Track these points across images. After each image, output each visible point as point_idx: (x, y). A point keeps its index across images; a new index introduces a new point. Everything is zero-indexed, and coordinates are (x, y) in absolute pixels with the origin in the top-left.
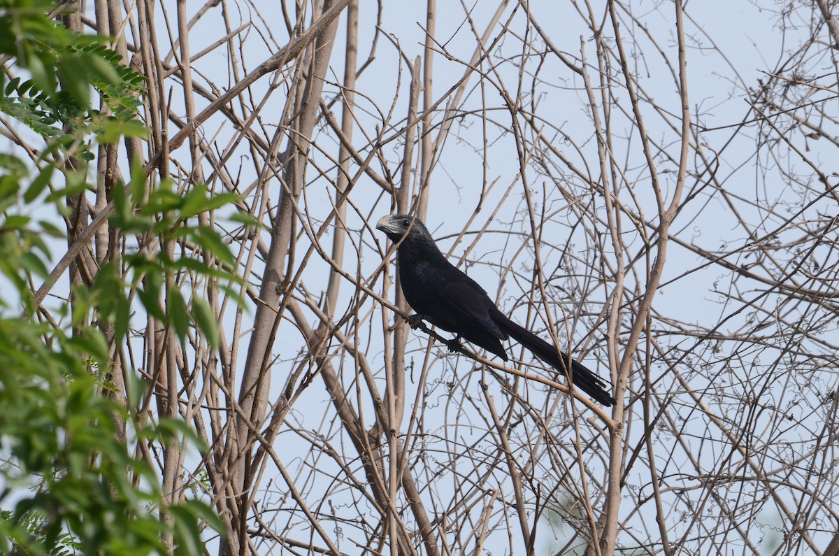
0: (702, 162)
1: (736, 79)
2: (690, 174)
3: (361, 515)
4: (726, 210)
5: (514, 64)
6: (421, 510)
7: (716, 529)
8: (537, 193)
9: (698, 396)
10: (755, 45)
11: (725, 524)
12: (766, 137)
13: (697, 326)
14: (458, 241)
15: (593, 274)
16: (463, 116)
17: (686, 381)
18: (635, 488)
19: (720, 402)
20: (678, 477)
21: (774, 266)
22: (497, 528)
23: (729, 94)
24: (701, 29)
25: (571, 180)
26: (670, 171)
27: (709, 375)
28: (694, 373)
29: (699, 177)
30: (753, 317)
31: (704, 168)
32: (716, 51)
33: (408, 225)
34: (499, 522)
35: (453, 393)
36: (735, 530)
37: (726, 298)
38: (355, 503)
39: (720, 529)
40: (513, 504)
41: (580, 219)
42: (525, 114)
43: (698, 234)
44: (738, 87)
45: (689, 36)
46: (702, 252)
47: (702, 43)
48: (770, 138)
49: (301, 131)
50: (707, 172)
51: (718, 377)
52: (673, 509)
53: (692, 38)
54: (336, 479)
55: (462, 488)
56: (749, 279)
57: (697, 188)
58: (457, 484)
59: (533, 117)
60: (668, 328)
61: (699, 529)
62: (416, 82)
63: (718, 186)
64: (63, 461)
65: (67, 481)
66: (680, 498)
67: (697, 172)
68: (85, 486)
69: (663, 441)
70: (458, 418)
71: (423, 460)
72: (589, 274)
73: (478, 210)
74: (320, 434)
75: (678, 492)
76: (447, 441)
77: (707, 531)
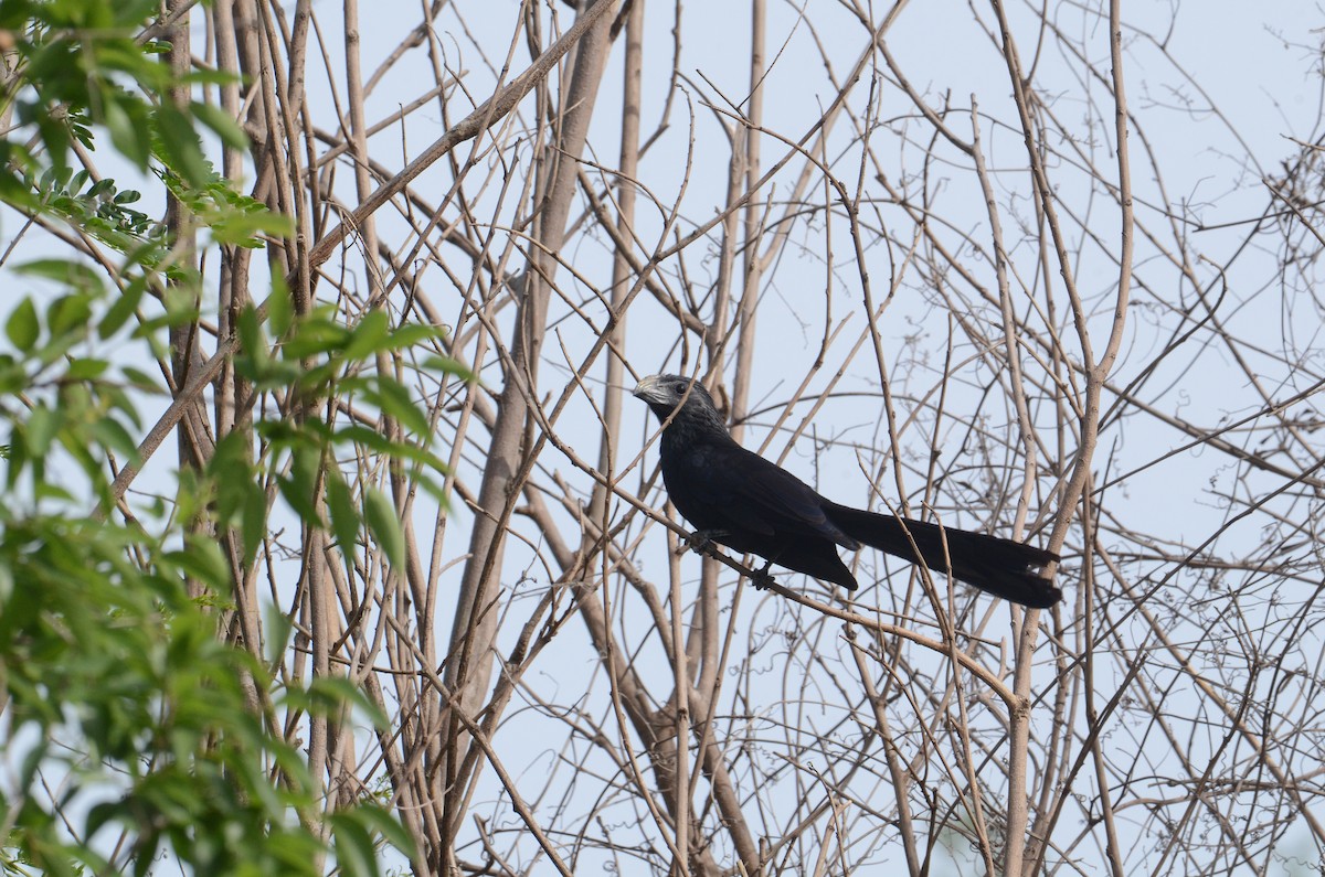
0: (1192, 288)
1: (1247, 158)
2: (1172, 309)
3: (648, 841)
4: (1228, 365)
5: (895, 131)
6: (743, 831)
7: (1213, 865)
8: (927, 336)
9: (1184, 655)
10: (1276, 105)
11: (1228, 857)
12: (1294, 250)
13: (1182, 546)
14: (787, 414)
15: (1017, 464)
16: (813, 212)
17: (1166, 631)
18: (1083, 799)
19: (1220, 666)
20: (1153, 781)
21: (1305, 454)
22: (865, 862)
23: (1235, 181)
24: (1190, 79)
25: (982, 315)
26: (1141, 303)
27: (1203, 621)
28: (1178, 619)
29: (1187, 313)
30: (1274, 534)
31: (1196, 297)
32: (1215, 115)
33: (684, 391)
34: (868, 851)
35: (795, 648)
36: (1246, 865)
37: (1228, 502)
38: (639, 821)
39: (1221, 865)
40: (893, 819)
41: (998, 376)
42: (913, 210)
43: (1186, 401)
44: (1249, 170)
45: (1171, 89)
46: (1190, 429)
47: (1192, 101)
48: (1299, 254)
49: (543, 240)
50: (1201, 305)
51: (1217, 625)
52: (1145, 831)
53: (1176, 93)
54: (611, 783)
55: (810, 797)
56: (1266, 472)
57: (1184, 331)
58: (801, 792)
59: (925, 215)
60: (1137, 549)
61: (1186, 865)
62: (738, 159)
63: (1218, 329)
64: (160, 744)
65: (170, 775)
66: (1156, 815)
67: (1183, 305)
68: (196, 783)
69: (1130, 727)
70: (802, 689)
71: (748, 754)
72: (1010, 464)
73: (818, 364)
74: (585, 712)
75: (1152, 806)
76: (786, 727)
77: (1198, 868)
